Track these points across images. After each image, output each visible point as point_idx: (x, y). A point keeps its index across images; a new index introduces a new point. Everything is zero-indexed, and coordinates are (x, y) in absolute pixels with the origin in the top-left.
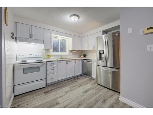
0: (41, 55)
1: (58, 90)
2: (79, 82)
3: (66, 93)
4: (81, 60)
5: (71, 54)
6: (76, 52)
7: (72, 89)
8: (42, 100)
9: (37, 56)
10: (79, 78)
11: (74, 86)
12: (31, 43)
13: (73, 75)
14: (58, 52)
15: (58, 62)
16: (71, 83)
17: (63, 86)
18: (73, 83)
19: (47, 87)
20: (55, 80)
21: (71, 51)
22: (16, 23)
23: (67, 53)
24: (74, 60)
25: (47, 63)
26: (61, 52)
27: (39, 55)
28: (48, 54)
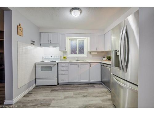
0: (58, 57)
1: (63, 92)
2: (91, 90)
3: (65, 98)
4: (100, 64)
5: (91, 56)
6: (96, 53)
7: (74, 96)
8: (44, 96)
9: (56, 58)
10: (95, 85)
11: (79, 94)
12: (50, 47)
13: (87, 81)
14: (76, 53)
15: (69, 64)
16: (80, 89)
17: (69, 90)
18: (82, 89)
19: (58, 86)
20: (66, 81)
21: (91, 53)
22: (40, 33)
23: (85, 55)
24: (89, 64)
25: (59, 64)
26: (79, 53)
27: (55, 57)
28: (65, 56)
